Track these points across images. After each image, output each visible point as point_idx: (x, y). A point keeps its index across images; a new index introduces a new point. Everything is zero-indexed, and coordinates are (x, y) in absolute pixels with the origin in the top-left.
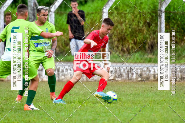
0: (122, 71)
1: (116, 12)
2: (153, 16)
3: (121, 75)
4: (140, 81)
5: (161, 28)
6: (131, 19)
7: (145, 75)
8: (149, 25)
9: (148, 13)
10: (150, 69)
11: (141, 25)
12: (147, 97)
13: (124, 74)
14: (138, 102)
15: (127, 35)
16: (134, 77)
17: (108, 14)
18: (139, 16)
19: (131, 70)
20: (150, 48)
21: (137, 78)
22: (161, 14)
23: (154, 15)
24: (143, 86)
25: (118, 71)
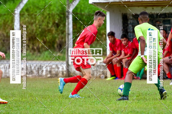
0: (33, 68)
1: (26, 14)
2: (61, 18)
3: (32, 72)
4: (49, 77)
5: (68, 28)
6: (41, 20)
7: (54, 72)
8: (58, 25)
9: (57, 14)
10: (59, 66)
11: (50, 25)
12: (56, 92)
13: (34, 71)
14: (48, 97)
15: (38, 35)
16: (44, 73)
17: (19, 16)
18: (48, 17)
19: (41, 67)
20: (59, 46)
21: (46, 75)
22: (69, 15)
23: (62, 16)
24: (52, 82)
25: (29, 68)
